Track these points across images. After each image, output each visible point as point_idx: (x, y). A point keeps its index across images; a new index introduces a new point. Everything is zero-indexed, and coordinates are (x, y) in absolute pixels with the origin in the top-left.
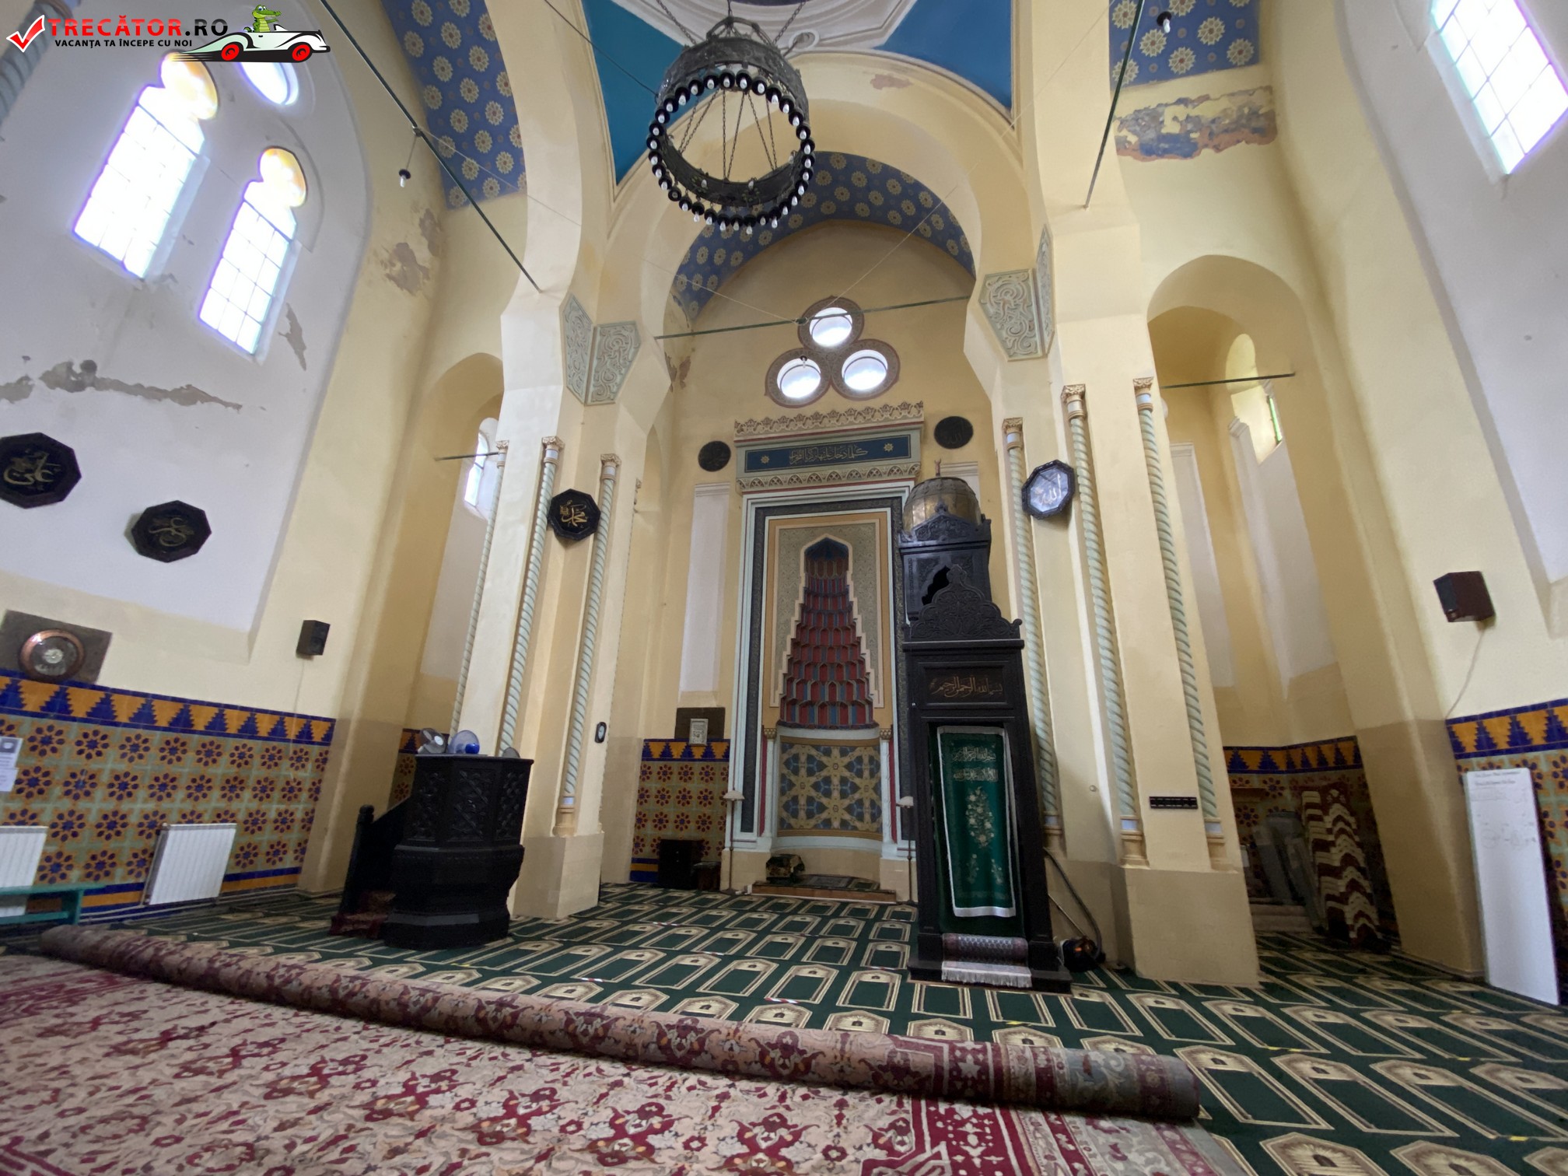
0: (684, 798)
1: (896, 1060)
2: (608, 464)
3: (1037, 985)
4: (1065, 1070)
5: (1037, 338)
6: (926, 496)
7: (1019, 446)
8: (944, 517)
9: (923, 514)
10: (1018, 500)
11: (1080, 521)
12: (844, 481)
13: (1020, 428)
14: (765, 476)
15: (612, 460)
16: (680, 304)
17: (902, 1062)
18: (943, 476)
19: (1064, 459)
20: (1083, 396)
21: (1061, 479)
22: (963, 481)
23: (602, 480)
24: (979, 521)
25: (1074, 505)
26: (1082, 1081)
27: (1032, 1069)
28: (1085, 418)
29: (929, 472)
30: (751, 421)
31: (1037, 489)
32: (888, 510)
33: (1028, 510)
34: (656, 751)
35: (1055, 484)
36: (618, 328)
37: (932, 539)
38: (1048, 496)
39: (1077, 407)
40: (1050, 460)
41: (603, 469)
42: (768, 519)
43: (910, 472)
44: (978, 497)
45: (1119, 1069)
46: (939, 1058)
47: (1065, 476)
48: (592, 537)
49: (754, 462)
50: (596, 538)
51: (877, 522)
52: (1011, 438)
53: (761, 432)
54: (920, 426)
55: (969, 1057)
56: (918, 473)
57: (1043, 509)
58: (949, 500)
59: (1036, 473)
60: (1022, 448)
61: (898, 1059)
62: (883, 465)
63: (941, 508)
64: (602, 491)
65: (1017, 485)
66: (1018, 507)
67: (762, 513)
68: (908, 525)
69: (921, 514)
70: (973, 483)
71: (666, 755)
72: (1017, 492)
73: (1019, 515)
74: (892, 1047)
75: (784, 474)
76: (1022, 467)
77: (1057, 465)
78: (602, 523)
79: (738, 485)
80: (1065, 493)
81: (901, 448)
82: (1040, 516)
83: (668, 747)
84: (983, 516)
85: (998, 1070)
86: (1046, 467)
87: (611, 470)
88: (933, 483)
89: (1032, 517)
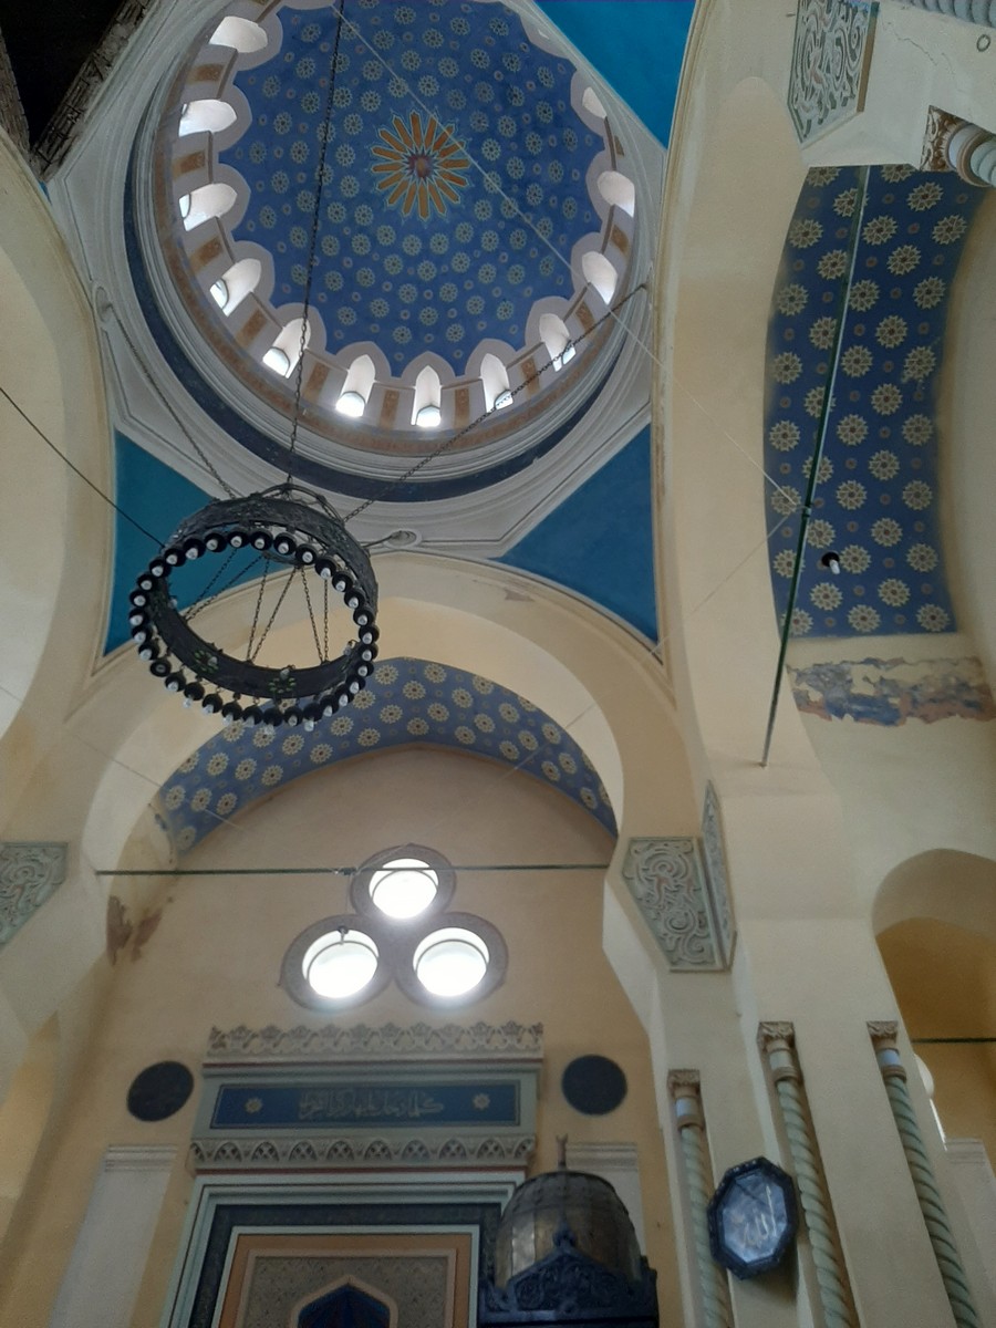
5: (713, 940)
6: (538, 1207)
7: (694, 1123)
8: (571, 1258)
9: (530, 1249)
10: (701, 1232)
11: (815, 1289)
12: (396, 1162)
13: (697, 1088)
14: (247, 1138)
16: (164, 827)
18: (570, 1168)
19: (775, 1157)
20: (791, 1041)
21: (772, 1195)
22: (608, 1184)
24: (636, 1274)
25: (801, 1251)
28: (799, 1081)
29: (548, 1162)
30: (242, 1029)
31: (734, 1215)
32: (475, 1230)
33: (722, 1257)
35: (763, 1205)
36: (35, 851)
37: (547, 1307)
38: (756, 1232)
39: (782, 1060)
40: (749, 1156)
42: (237, 1230)
43: (518, 1154)
44: (636, 1217)
47: (779, 1191)
49: (231, 1109)
51: (451, 1254)
52: (683, 1107)
53: (256, 1053)
54: (536, 1066)
56: (532, 1157)
57: (748, 1256)
58: (579, 1221)
59: (730, 1179)
60: (703, 1128)
62: (470, 1135)
63: (564, 1238)
65: (699, 1201)
66: (703, 1249)
67: (227, 1216)
68: (504, 1270)
69: (527, 1247)
70: (626, 1187)
72: (700, 1215)
73: (706, 1267)
75: (284, 1138)
76: (705, 1164)
77: (762, 1166)
79: (193, 1156)
80: (783, 1226)
81: (503, 1105)
82: (744, 1272)
84: (644, 1260)
86: (745, 1169)
88: (551, 1181)
89: (729, 1273)
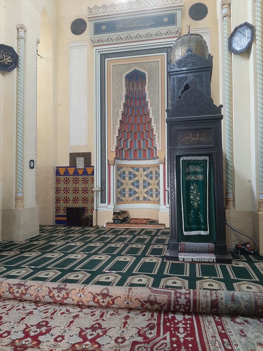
0: (76, 191)
1: (151, 299)
2: (20, 30)
3: (218, 261)
4: (223, 300)
6: (182, 44)
7: (228, 16)
8: (191, 55)
9: (180, 54)
10: (226, 44)
11: (255, 54)
12: (143, 39)
13: (230, 4)
14: (104, 36)
15: (22, 28)
17: (154, 299)
18: (191, 33)
19: (250, 22)
21: (248, 32)
22: (201, 36)
23: (18, 39)
24: (207, 58)
25: (253, 46)
26: (230, 304)
27: (209, 300)
29: (185, 32)
30: (96, 6)
31: (236, 38)
32: (165, 54)
33: (231, 49)
34: (62, 172)
35: (245, 35)
37: (184, 67)
38: (241, 42)
40: (243, 22)
41: (18, 33)
42: (106, 60)
43: (176, 33)
44: (208, 44)
45: (246, 299)
46: (170, 297)
47: (249, 31)
48: (16, 69)
49: (98, 29)
50: (18, 70)
51: (160, 60)
52: (225, 11)
53: (101, 12)
54: (181, 7)
55: (183, 296)
56: (180, 34)
57: (238, 49)
58: (193, 46)
59: (236, 30)
60: (230, 17)
61: (152, 298)
62: (163, 29)
63: (189, 50)
64: (18, 45)
65: (227, 36)
66: (226, 49)
67: (103, 57)
68: (173, 60)
69: (179, 54)
70: (206, 38)
71: (66, 173)
72: (226, 40)
73: (227, 52)
74: (150, 293)
75: (114, 35)
76: (230, 27)
77: (247, 25)
78: (20, 62)
79: (91, 43)
80: (249, 40)
81: (172, 20)
82: (236, 53)
83: (67, 170)
84: (210, 55)
85: (195, 301)
86: (241, 26)
87: (22, 34)
88: (186, 37)
89: (232, 53)
